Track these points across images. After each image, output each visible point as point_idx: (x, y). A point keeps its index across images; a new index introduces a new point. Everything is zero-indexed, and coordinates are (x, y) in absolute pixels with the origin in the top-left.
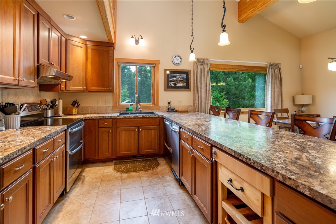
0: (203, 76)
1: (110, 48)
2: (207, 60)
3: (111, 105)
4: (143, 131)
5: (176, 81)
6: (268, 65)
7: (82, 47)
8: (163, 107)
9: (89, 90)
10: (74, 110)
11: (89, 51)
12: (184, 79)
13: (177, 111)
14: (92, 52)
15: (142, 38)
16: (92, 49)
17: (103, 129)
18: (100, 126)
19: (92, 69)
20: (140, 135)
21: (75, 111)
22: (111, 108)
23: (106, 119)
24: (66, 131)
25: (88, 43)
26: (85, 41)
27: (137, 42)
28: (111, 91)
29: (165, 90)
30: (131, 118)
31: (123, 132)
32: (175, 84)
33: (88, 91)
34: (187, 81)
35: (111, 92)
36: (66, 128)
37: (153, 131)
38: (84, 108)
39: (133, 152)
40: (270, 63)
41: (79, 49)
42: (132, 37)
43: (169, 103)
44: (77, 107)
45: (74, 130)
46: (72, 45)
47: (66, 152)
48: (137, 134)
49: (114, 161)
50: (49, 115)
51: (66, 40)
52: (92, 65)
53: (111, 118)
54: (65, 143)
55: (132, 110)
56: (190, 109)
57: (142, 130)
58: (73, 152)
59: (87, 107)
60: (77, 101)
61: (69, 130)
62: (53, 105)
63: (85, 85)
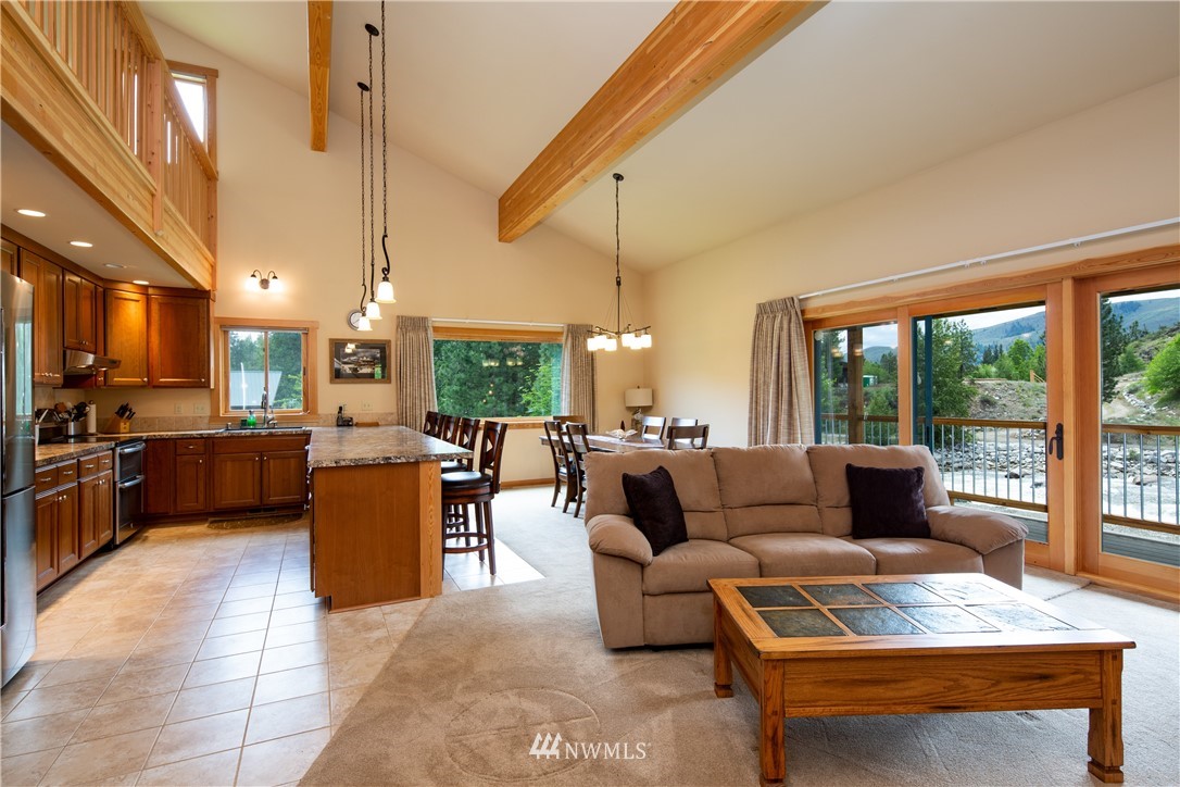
0: (415, 353)
1: (201, 300)
2: (424, 319)
3: (207, 412)
4: (271, 461)
5: (356, 363)
6: (566, 329)
7: (138, 301)
8: (327, 415)
9: (154, 384)
10: (122, 425)
11: (155, 308)
12: (374, 358)
13: (357, 425)
14: (160, 310)
15: (275, 277)
16: (160, 304)
17: (185, 458)
18: (179, 452)
19: (161, 343)
20: (265, 468)
21: (124, 426)
22: (206, 421)
23: (192, 438)
24: (113, 450)
25: (151, 291)
26: (146, 287)
27: (265, 283)
28: (206, 385)
29: (332, 382)
30: (246, 437)
31: (229, 464)
32: (355, 370)
33: (153, 386)
34: (383, 361)
35: (205, 387)
36: (113, 446)
37: (292, 461)
38: (145, 420)
39: (250, 500)
40: (569, 325)
41: (132, 305)
42: (253, 276)
43: (341, 408)
44: (129, 418)
45: (127, 450)
46: (117, 298)
47: (115, 483)
48: (257, 465)
49: (211, 519)
50: (72, 432)
51: (104, 291)
52: (161, 336)
53: (201, 437)
54: (113, 468)
55: (254, 424)
56: (390, 419)
57: (268, 459)
58: (126, 484)
59: (153, 419)
60: (130, 407)
61: (118, 450)
62: (80, 412)
63: (145, 374)
